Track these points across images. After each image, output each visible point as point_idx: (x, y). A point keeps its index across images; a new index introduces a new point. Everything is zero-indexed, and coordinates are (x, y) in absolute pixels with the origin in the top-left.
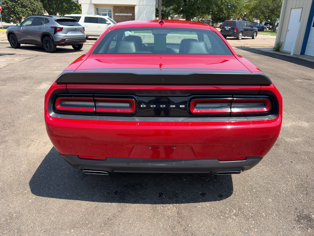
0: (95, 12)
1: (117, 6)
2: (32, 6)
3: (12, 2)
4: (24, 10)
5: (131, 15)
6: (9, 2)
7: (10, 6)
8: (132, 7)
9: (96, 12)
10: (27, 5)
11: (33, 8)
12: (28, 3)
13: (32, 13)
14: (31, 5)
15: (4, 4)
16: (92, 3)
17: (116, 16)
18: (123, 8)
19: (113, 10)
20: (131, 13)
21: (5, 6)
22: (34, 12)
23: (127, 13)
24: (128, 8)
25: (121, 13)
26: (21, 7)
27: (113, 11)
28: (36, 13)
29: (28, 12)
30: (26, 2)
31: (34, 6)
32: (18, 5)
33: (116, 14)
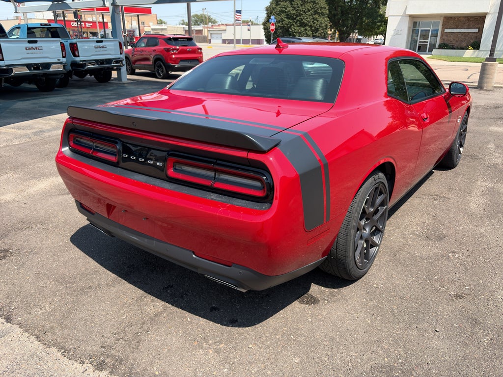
0: (409, 28)
1: (451, 16)
2: (315, 23)
3: (289, 19)
4: (302, 29)
5: (476, 30)
6: (286, 19)
7: (286, 24)
8: (480, 17)
9: (412, 28)
10: (308, 23)
11: (315, 27)
12: (309, 20)
13: (313, 33)
14: (313, 22)
15: (279, 23)
16: (407, 14)
17: (447, 33)
18: (463, 19)
19: (443, 22)
20: (476, 28)
21: (279, 24)
22: (316, 33)
23: (469, 28)
24: (473, 19)
25: (457, 28)
26: (298, 26)
27: (443, 25)
28: (317, 34)
29: (306, 33)
30: (307, 18)
31: (317, 24)
32: (296, 23)
33: (446, 30)
